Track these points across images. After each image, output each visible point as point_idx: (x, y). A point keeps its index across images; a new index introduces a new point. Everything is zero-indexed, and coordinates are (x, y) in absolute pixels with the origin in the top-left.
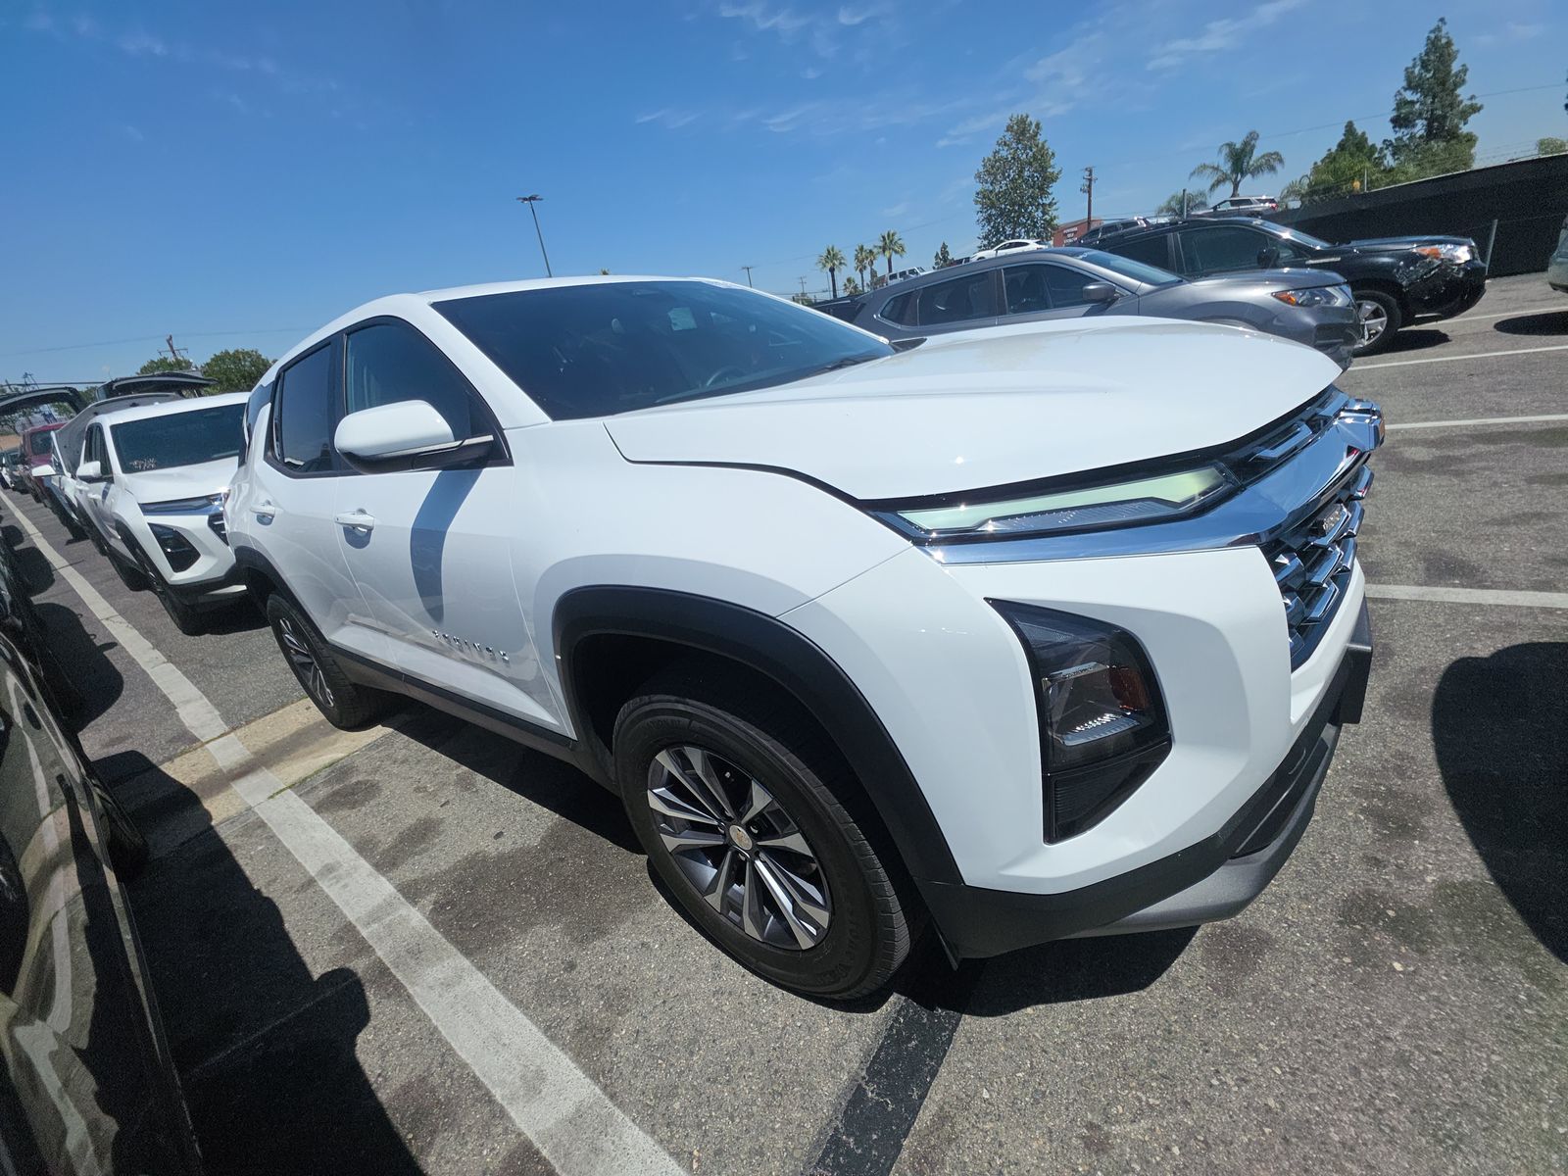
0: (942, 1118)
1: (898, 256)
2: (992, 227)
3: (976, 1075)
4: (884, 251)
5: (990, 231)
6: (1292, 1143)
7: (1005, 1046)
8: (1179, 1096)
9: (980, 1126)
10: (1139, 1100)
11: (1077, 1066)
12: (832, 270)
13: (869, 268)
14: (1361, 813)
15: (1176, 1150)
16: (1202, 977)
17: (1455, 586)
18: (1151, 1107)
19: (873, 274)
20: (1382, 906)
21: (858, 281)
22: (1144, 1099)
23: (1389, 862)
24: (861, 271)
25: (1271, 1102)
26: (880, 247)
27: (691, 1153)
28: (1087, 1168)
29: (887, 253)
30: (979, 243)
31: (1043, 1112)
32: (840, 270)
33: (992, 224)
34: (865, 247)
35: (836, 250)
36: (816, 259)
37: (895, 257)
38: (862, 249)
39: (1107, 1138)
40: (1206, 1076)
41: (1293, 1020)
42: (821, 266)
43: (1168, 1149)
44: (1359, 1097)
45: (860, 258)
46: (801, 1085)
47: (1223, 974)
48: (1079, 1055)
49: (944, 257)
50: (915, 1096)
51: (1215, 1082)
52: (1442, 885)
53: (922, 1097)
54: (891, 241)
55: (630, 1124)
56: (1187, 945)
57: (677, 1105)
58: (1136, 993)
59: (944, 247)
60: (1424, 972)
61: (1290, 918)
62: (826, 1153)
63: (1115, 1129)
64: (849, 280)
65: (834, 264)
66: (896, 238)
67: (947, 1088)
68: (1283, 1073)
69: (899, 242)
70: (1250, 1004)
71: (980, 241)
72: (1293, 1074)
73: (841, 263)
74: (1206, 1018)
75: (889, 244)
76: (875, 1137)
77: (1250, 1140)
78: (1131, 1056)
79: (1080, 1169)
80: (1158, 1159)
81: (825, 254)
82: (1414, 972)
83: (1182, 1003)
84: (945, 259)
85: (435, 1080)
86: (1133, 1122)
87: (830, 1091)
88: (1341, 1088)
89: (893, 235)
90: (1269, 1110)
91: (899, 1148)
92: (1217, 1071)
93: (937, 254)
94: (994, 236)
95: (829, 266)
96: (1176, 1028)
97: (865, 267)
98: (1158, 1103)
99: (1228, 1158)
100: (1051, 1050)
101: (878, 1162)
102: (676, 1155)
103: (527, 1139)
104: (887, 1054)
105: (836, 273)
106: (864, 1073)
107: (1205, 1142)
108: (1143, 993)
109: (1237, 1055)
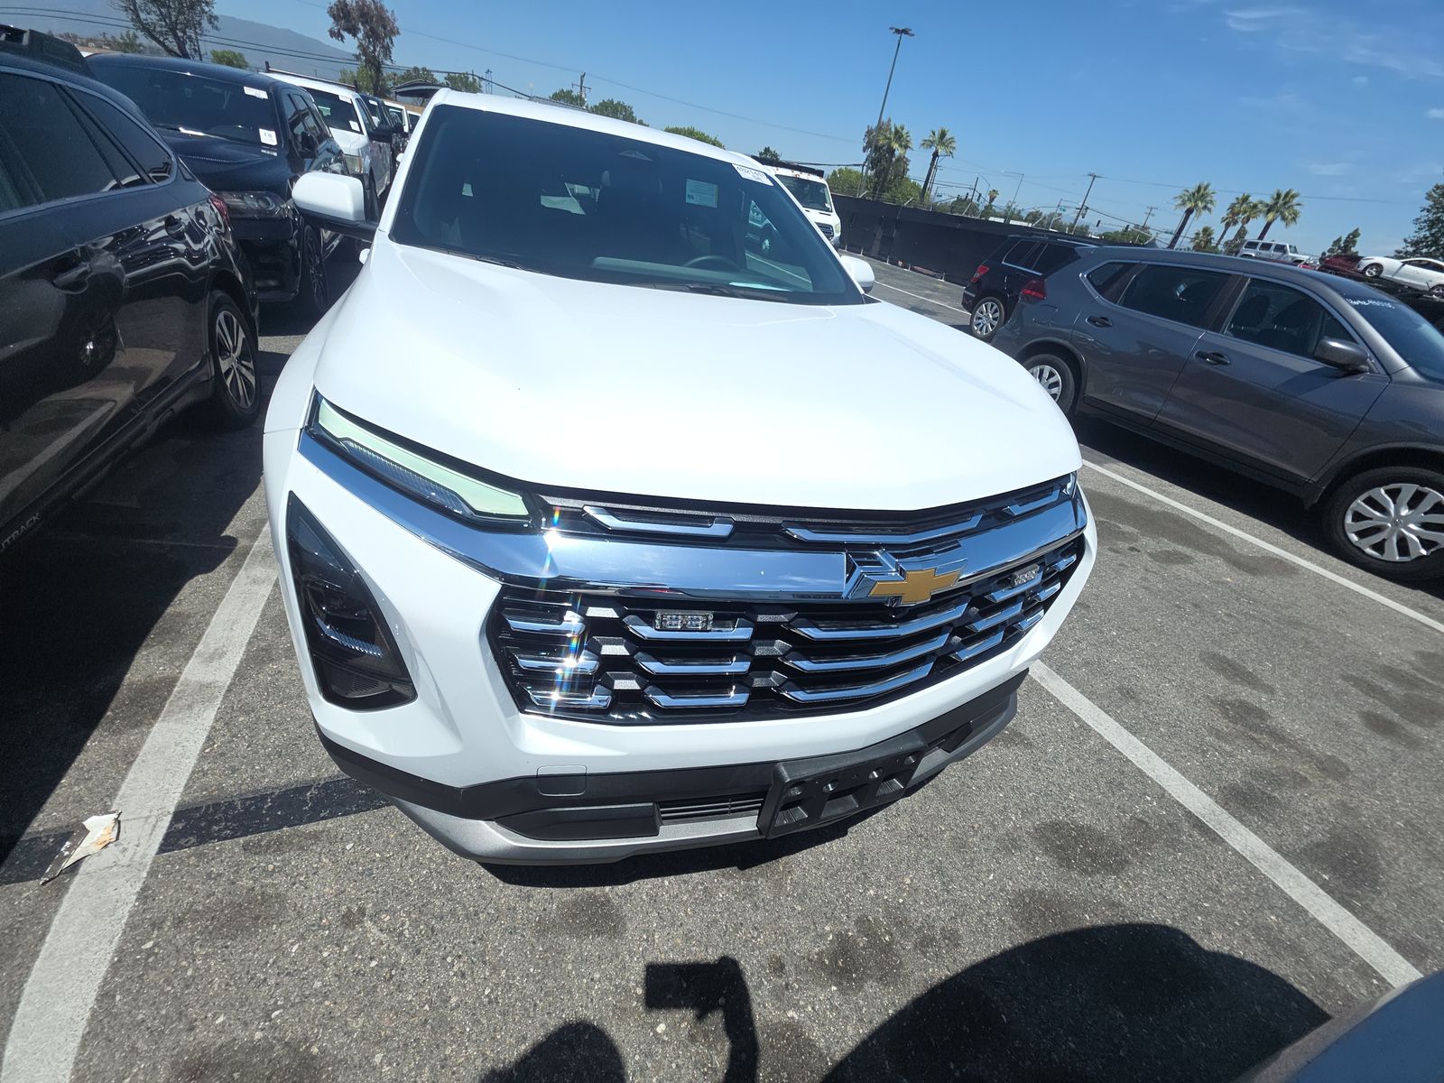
0: (316, 836)
1: (1283, 224)
2: (1432, 235)
3: (361, 834)
4: (1269, 211)
5: (1427, 238)
6: (425, 1026)
7: (396, 836)
8: (422, 945)
9: (323, 856)
10: (403, 924)
11: (407, 879)
12: (1189, 212)
13: (1239, 226)
14: (834, 935)
15: (373, 964)
16: (545, 910)
17: (1314, 878)
18: (401, 934)
19: (1242, 233)
20: (724, 992)
21: (1216, 236)
22: (405, 927)
23: (788, 977)
24: (1228, 226)
25: (454, 1000)
26: (1267, 205)
27: (214, 744)
28: (327, 923)
29: (1271, 216)
30: (1401, 246)
31: (355, 881)
32: (1199, 215)
33: (1434, 231)
34: (1251, 199)
35: (1210, 189)
36: (1179, 192)
37: (1278, 223)
38: (1245, 199)
39: (358, 923)
40: (451, 952)
41: (545, 981)
42: (1179, 202)
43: (372, 959)
44: (498, 1052)
45: (1236, 210)
46: (293, 761)
47: (558, 921)
48: (417, 877)
49: (1345, 246)
50: (322, 815)
51: (449, 960)
52: (794, 1027)
53: (324, 818)
54: (1285, 203)
55: (216, 709)
56: (570, 887)
57: (241, 719)
58: (498, 880)
59: (1355, 234)
60: (669, 1049)
61: (656, 937)
62: (251, 799)
63: (368, 924)
64: (1205, 230)
65: (1196, 206)
66: (1295, 201)
67: (341, 826)
68: (488, 996)
69: (1296, 208)
70: (541, 949)
71: (1404, 245)
72: (490, 1002)
73: (1205, 207)
74: (506, 929)
75: (1282, 206)
76: (279, 813)
77: (411, 1001)
78: (437, 903)
79: (324, 921)
80: (360, 957)
81: (1192, 190)
82: (664, 1041)
83: (510, 909)
84: (1346, 248)
85: (191, 621)
86: (381, 930)
87: (299, 774)
88: (499, 1037)
89: (1293, 197)
90: (447, 1001)
91: (280, 827)
92: (460, 957)
93: (1339, 240)
94: (1426, 247)
95: (1189, 205)
96: (482, 916)
97: (1235, 223)
98: (407, 936)
99: (387, 995)
100: (410, 860)
101: (263, 824)
102: (209, 738)
103: (179, 678)
104: (345, 785)
105: (1192, 216)
106: (322, 782)
107: (392, 977)
108: (501, 884)
109: (485, 963)
